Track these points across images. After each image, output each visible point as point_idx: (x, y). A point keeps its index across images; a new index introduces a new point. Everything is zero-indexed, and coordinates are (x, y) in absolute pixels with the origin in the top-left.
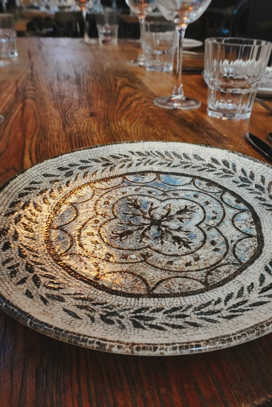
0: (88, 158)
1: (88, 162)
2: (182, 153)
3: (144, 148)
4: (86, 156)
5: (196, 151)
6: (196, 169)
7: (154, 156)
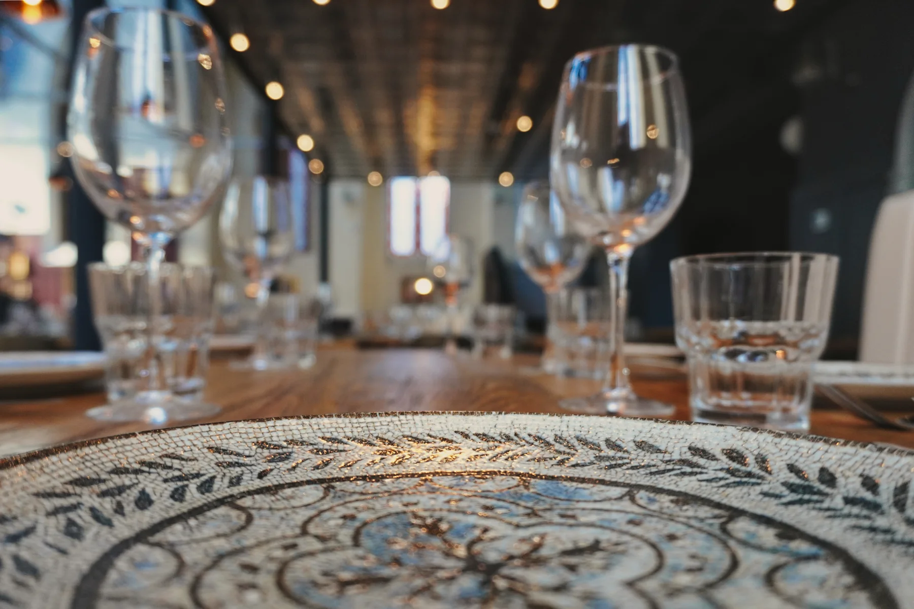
0: (343, 435)
1: (340, 442)
2: (603, 438)
3: (497, 426)
4: (340, 430)
5: (642, 435)
6: (642, 471)
7: (523, 443)
